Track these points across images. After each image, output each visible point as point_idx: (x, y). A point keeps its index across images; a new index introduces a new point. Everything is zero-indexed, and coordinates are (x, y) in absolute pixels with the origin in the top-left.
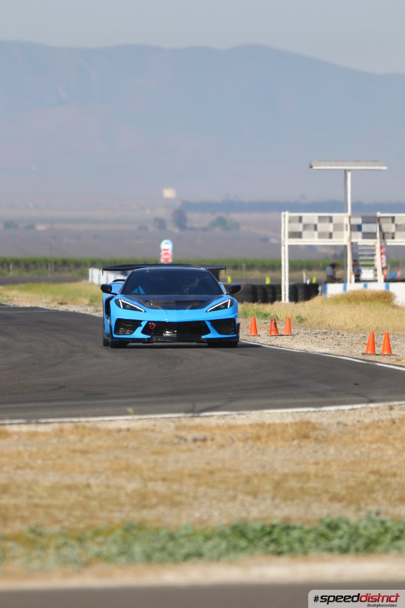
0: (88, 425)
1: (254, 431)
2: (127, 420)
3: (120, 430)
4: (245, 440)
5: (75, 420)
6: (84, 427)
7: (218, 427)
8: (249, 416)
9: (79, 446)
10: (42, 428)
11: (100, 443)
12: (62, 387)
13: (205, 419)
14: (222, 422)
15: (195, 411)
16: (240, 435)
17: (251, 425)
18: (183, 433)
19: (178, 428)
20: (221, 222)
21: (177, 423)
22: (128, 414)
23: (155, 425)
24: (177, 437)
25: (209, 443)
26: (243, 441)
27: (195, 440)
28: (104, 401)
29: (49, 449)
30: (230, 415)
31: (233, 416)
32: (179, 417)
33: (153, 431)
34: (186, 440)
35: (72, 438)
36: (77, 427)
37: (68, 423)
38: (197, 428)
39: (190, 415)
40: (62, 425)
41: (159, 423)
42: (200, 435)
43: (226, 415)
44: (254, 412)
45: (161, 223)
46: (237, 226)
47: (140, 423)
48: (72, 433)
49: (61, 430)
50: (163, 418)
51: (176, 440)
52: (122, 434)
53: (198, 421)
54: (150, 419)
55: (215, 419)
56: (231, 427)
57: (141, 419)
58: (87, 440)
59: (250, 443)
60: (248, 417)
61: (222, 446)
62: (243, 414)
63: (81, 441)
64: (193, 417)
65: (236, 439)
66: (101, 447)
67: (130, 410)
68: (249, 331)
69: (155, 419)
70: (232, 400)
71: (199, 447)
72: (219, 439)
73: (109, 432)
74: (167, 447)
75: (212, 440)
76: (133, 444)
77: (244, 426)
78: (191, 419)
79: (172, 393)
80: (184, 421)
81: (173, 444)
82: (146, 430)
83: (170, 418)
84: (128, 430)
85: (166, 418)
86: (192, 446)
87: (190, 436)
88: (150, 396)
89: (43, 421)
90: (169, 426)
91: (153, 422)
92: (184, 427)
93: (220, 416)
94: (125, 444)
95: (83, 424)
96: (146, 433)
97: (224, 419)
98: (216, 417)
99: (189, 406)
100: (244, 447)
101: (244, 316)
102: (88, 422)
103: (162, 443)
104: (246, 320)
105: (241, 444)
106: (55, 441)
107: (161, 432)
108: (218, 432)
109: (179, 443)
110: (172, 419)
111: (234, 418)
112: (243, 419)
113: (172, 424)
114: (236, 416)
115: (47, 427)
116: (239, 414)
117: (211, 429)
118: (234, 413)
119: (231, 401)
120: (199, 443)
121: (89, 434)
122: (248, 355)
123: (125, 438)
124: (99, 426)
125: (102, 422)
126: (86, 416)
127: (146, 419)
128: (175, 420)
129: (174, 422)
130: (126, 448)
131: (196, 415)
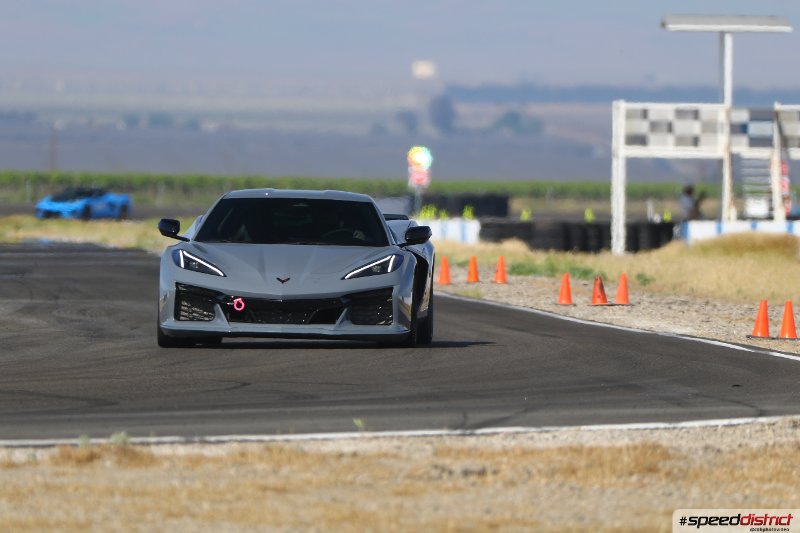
0: (287, 446)
1: (566, 460)
2: (354, 439)
3: (341, 456)
4: (552, 473)
5: (266, 438)
6: (281, 450)
7: (505, 452)
8: (557, 434)
9: (272, 481)
10: (210, 451)
11: (309, 475)
12: (245, 384)
13: (483, 438)
14: (512, 443)
15: (466, 426)
16: (541, 466)
17: (560, 450)
18: (447, 461)
19: (437, 453)
20: (512, 120)
21: (436, 445)
22: (355, 429)
23: (399, 448)
24: (436, 467)
25: (490, 478)
26: (547, 476)
27: (466, 473)
28: (314, 409)
29: (222, 485)
30: (525, 433)
31: (530, 435)
32: (441, 435)
33: (395, 456)
34: (451, 473)
35: (261, 467)
36: (269, 449)
37: (254, 443)
38: (469, 452)
39: (458, 432)
40: (243, 444)
41: (406, 445)
42: (475, 464)
43: (518, 433)
44: (565, 429)
45: (409, 119)
46: (537, 125)
47: (374, 443)
48: (261, 459)
49: (243, 454)
50: (414, 436)
51: (435, 473)
52: (345, 461)
53: (471, 441)
54: (392, 437)
55: (499, 439)
56: (525, 453)
57: (377, 438)
58: (285, 470)
59: (559, 478)
60: (554, 437)
61: (511, 484)
62: (547, 432)
63: (275, 472)
64: (463, 435)
65: (534, 471)
66: (309, 483)
67: (358, 422)
68: (558, 297)
69: (399, 437)
70: (529, 408)
71: (474, 484)
72: (507, 472)
73: (323, 459)
74: (420, 484)
75: (495, 472)
76: (364, 477)
77: (548, 450)
78: (460, 438)
79: (428, 397)
80: (448, 442)
81: (430, 478)
82: (385, 455)
83: (425, 436)
84: (355, 455)
85: (418, 436)
86: (462, 482)
87: (458, 467)
88: (392, 400)
89: (213, 439)
90: (423, 450)
91: (396, 443)
92: (448, 452)
93: (507, 435)
94: (350, 477)
95: (281, 444)
96: (384, 461)
97: (514, 438)
98: (501, 436)
99: (457, 417)
100: (547, 484)
101: (549, 273)
102: (288, 441)
103: (410, 476)
104: (553, 280)
105: (543, 481)
106: (232, 471)
107: (409, 459)
108: (505, 459)
109: (440, 477)
110: (428, 439)
111: (532, 438)
112: (547, 439)
113: (428, 447)
114: (536, 435)
115: (221, 449)
116: (541, 432)
117: (493, 455)
118: (533, 429)
119: (526, 411)
120: (473, 478)
121: (289, 461)
122: (554, 337)
123: (350, 468)
124: (306, 448)
125: (312, 442)
126: (285, 432)
127: (384, 437)
128: (434, 439)
129: (431, 443)
130: (352, 483)
131: (468, 432)
